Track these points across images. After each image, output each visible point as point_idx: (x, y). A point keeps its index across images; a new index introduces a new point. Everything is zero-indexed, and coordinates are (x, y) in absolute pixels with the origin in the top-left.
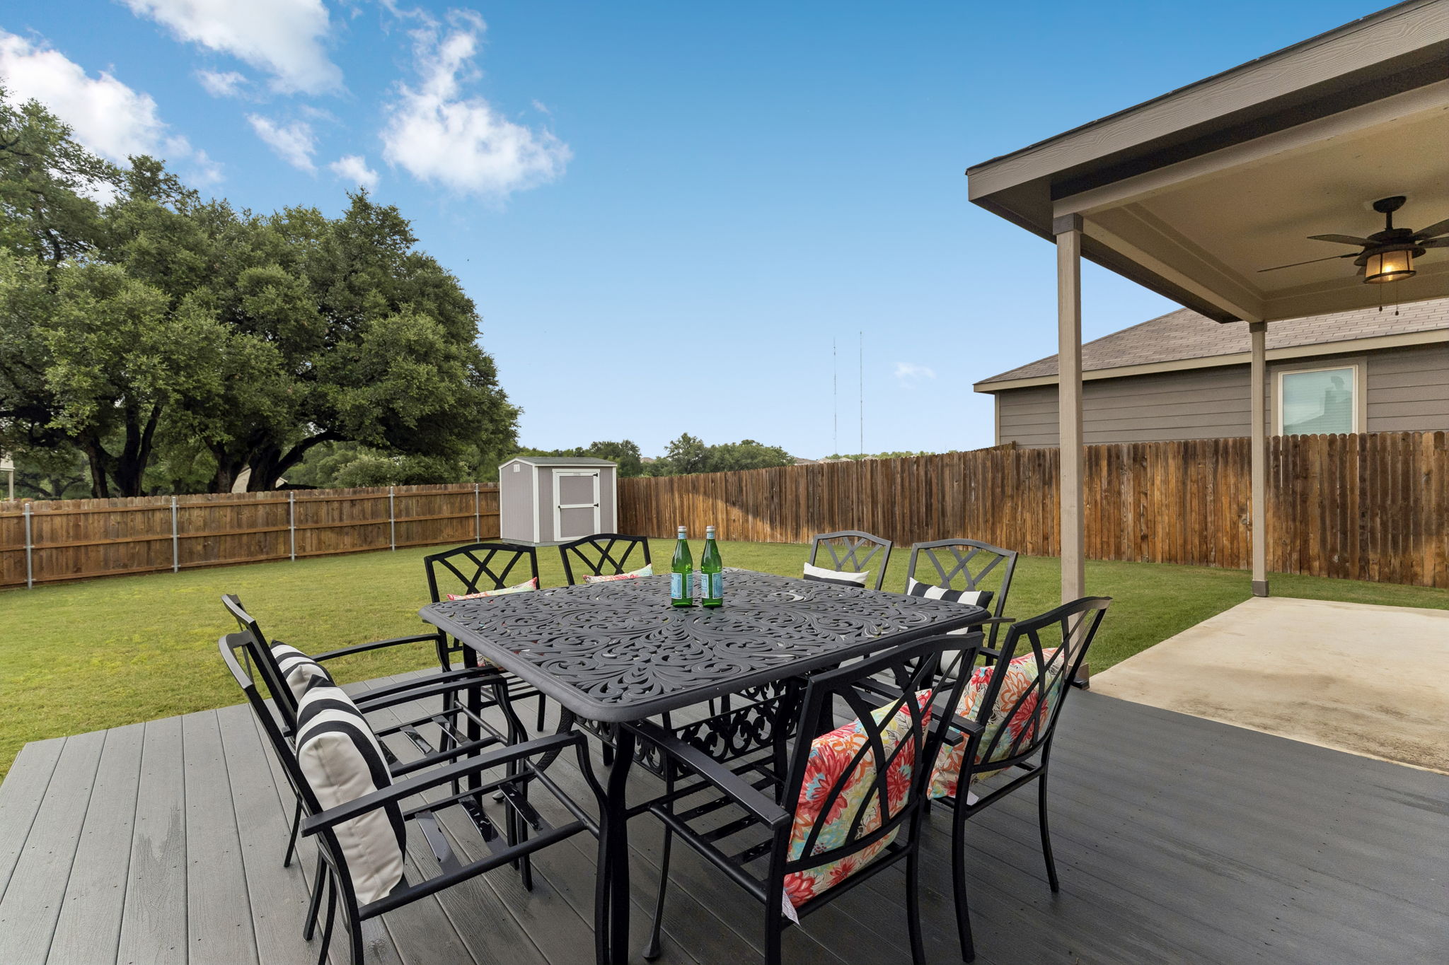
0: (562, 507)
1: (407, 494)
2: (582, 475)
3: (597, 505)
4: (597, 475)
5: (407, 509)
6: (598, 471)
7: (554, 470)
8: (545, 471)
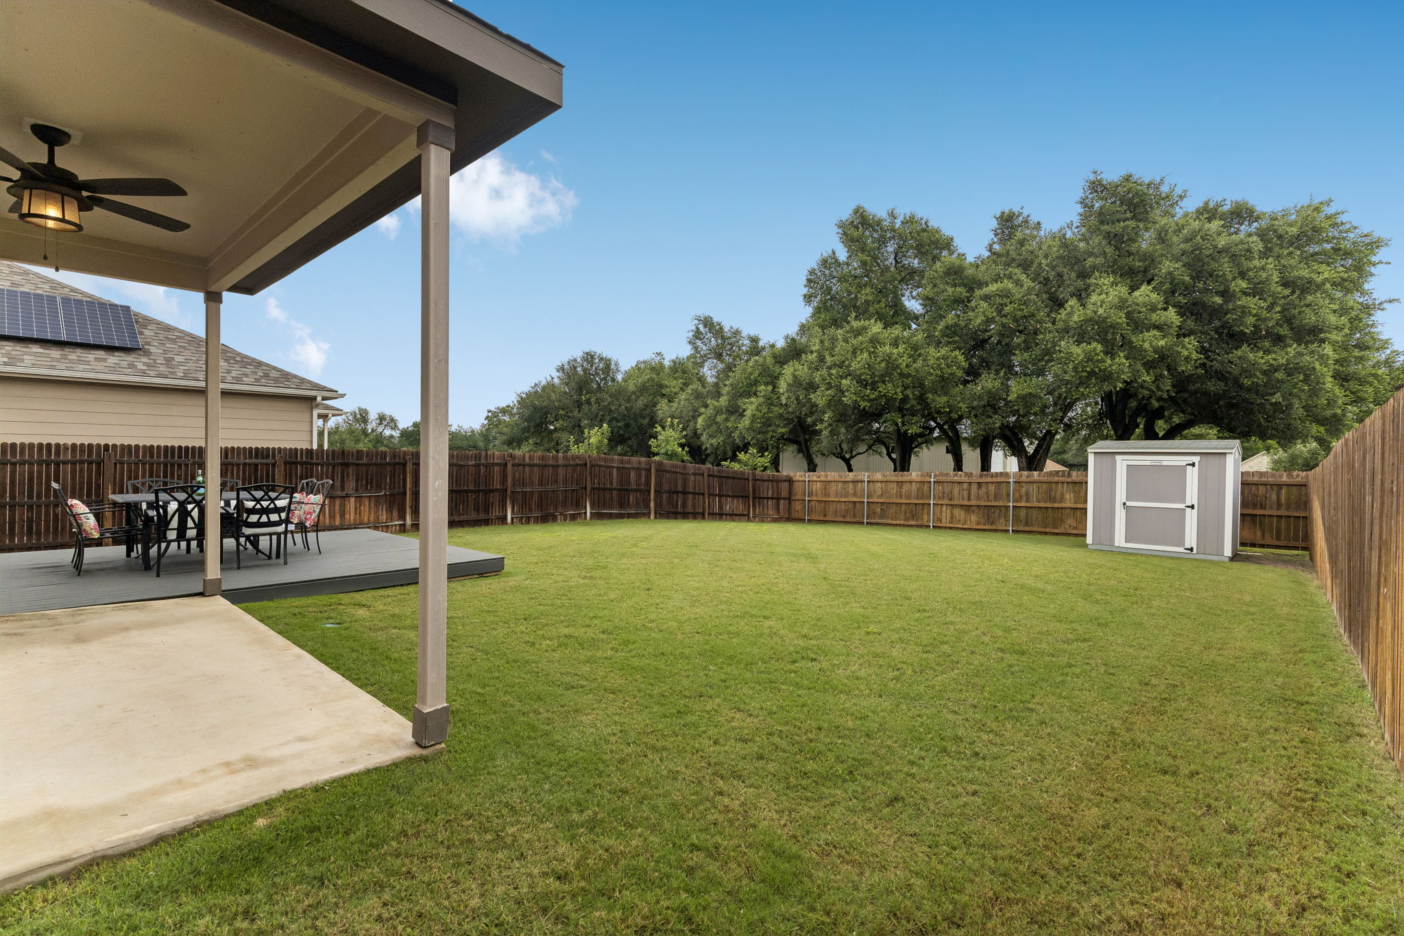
0: (1128, 504)
1: (1027, 480)
2: (1164, 463)
3: (1192, 507)
4: (1193, 465)
5: (1027, 494)
6: (1196, 459)
7: (1118, 458)
8: (1106, 459)
